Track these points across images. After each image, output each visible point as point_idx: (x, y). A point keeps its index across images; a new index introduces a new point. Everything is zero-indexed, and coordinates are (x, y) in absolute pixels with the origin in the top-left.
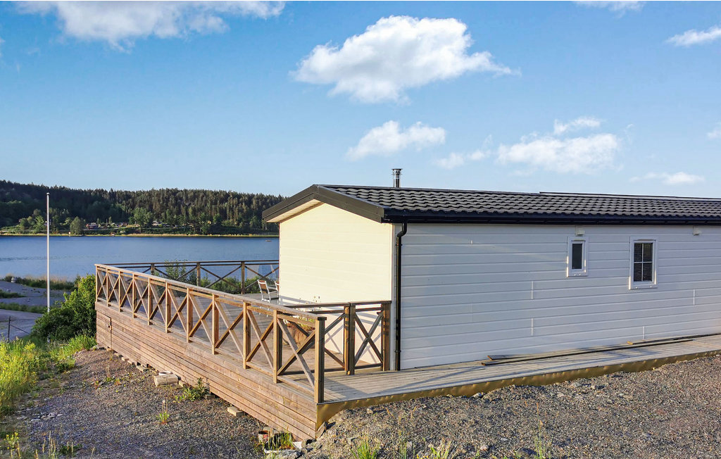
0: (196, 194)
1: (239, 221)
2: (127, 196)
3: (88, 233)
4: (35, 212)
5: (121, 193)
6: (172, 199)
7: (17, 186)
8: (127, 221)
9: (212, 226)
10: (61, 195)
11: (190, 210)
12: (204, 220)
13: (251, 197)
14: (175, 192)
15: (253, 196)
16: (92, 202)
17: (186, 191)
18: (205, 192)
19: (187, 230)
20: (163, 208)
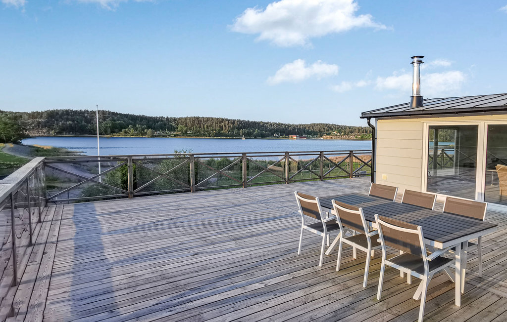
0: (208, 119)
1: (229, 131)
2: (175, 120)
3: (155, 136)
4: (130, 126)
5: (172, 118)
6: (196, 121)
7: (121, 114)
8: (175, 131)
9: (216, 133)
10: (142, 119)
11: (205, 126)
12: (212, 131)
13: (234, 121)
14: (198, 118)
15: (235, 120)
16: (158, 122)
17: (203, 117)
18: (212, 118)
19: (204, 135)
20: (192, 125)
